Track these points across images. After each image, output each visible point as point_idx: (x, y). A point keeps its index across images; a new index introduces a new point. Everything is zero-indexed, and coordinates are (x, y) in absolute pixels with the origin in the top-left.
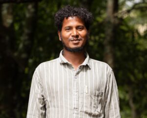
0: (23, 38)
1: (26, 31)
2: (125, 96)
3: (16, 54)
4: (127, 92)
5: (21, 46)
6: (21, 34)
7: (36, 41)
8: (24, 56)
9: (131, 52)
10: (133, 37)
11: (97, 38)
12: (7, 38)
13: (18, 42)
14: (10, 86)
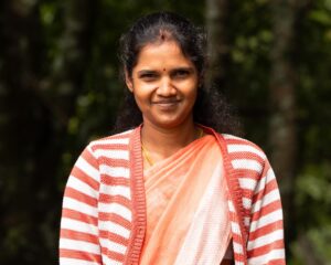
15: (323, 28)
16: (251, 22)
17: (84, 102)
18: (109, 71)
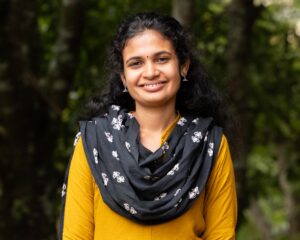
0: (58, 48)
1: (64, 33)
2: (270, 168)
3: (42, 82)
4: (275, 158)
5: (53, 65)
6: (53, 40)
7: (84, 55)
8: (59, 85)
9: (283, 75)
10: (287, 44)
11: (211, 47)
12: (25, 49)
13: (47, 57)
14: (31, 149)
15: (268, 34)
16: (209, 30)
17: (74, 96)
18: (94, 71)
